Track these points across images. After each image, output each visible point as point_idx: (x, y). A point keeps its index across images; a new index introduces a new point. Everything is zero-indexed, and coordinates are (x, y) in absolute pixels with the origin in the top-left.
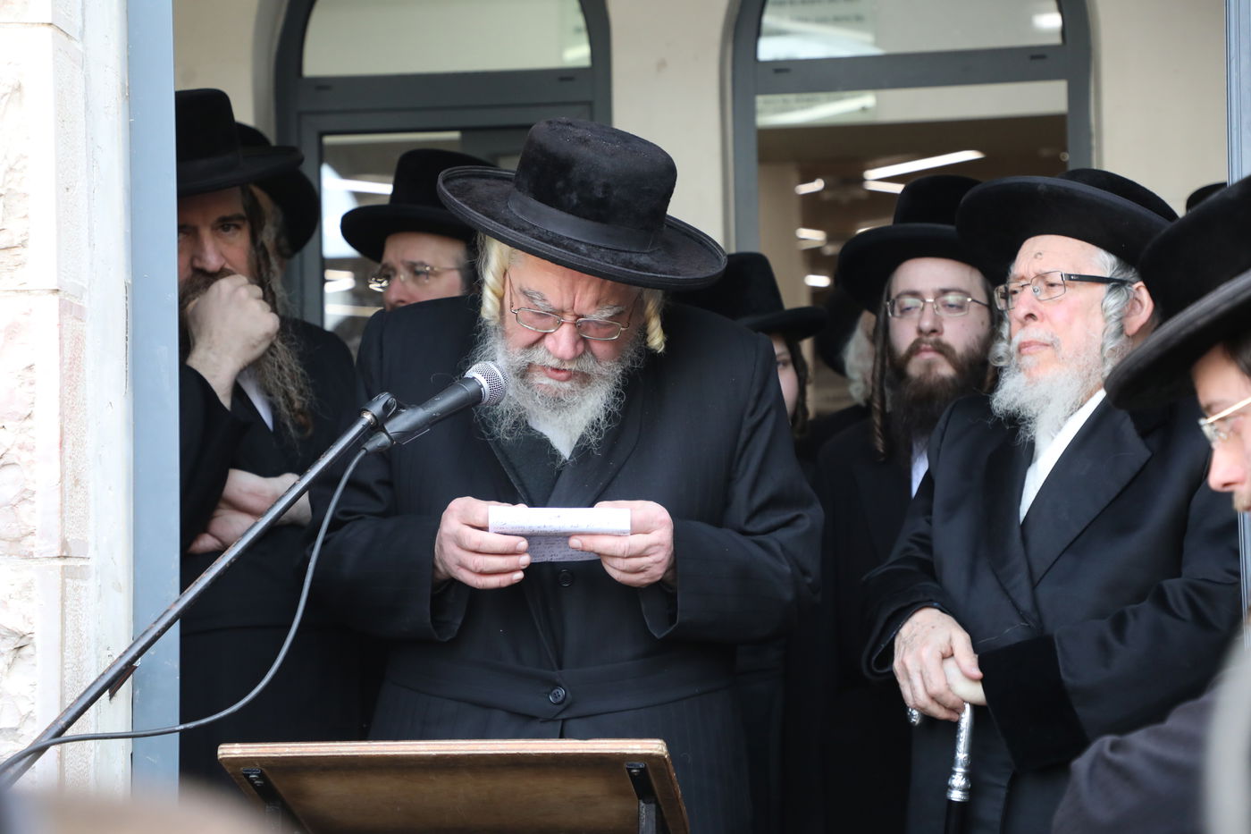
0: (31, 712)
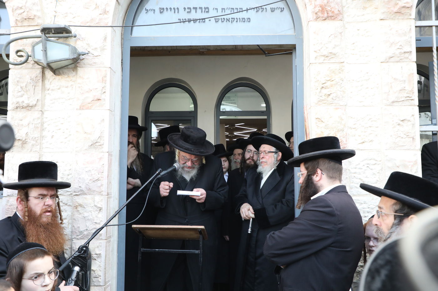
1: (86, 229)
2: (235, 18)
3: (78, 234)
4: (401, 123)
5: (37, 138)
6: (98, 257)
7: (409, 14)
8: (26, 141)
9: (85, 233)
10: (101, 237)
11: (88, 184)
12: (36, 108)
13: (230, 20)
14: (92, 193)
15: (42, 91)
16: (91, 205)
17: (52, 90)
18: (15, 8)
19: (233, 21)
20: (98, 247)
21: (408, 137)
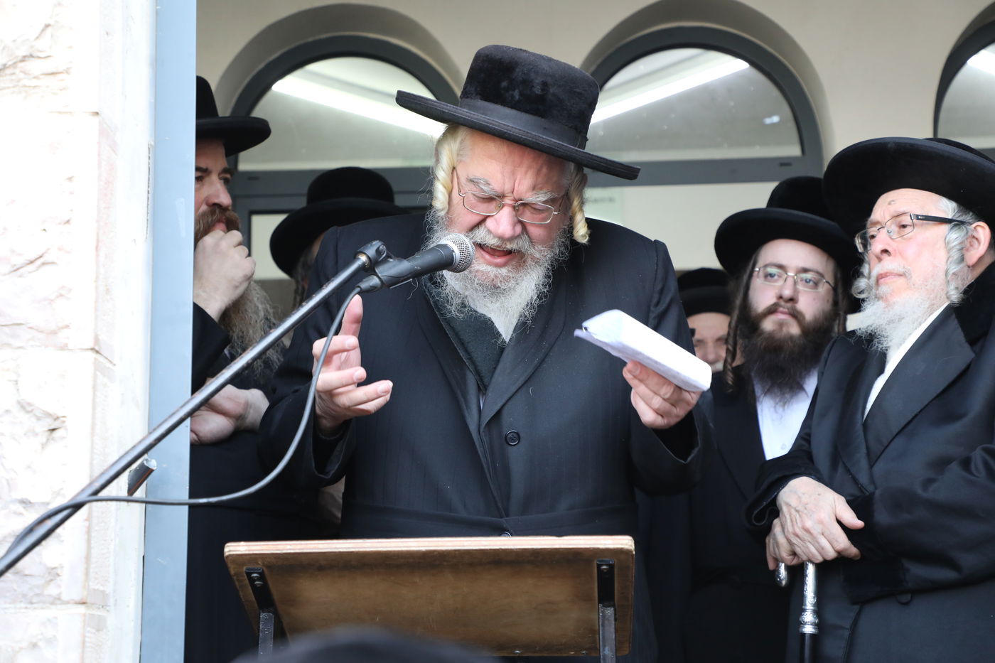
0: (62, 489)
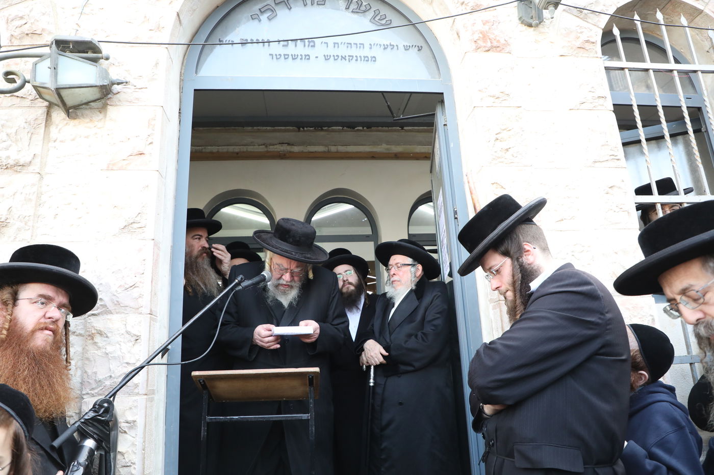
1: (110, 375)
2: (354, 56)
3: (94, 387)
4: (610, 190)
5: (27, 218)
6: (131, 428)
7: (594, 51)
8: (6, 221)
9: (106, 383)
10: (136, 391)
11: (115, 294)
12: (31, 168)
13: (347, 58)
14: (123, 311)
15: (43, 142)
16: (119, 332)
17: (61, 141)
18: (11, 18)
19: (351, 59)
20: (131, 408)
21: (621, 210)
